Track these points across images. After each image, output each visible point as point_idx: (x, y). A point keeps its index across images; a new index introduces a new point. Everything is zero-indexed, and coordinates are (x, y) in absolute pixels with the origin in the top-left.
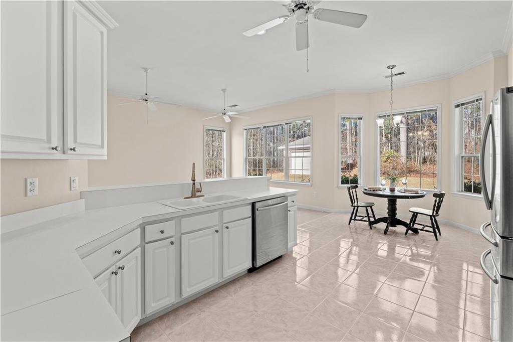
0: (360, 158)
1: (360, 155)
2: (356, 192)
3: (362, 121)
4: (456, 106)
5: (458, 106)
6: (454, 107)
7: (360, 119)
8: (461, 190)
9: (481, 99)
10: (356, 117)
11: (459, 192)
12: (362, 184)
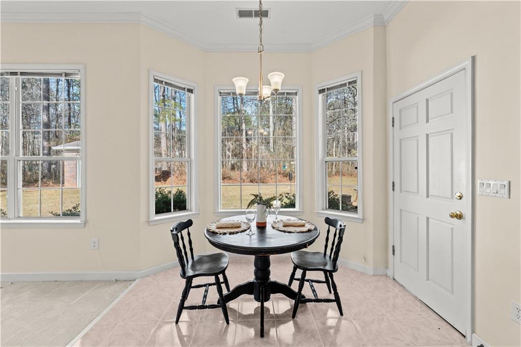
0: (190, 162)
1: (189, 157)
2: (189, 234)
3: (192, 96)
4: (320, 90)
5: (322, 91)
6: (318, 92)
7: (190, 91)
8: (325, 208)
9: (355, 82)
10: (183, 86)
11: (323, 210)
12: (194, 209)
